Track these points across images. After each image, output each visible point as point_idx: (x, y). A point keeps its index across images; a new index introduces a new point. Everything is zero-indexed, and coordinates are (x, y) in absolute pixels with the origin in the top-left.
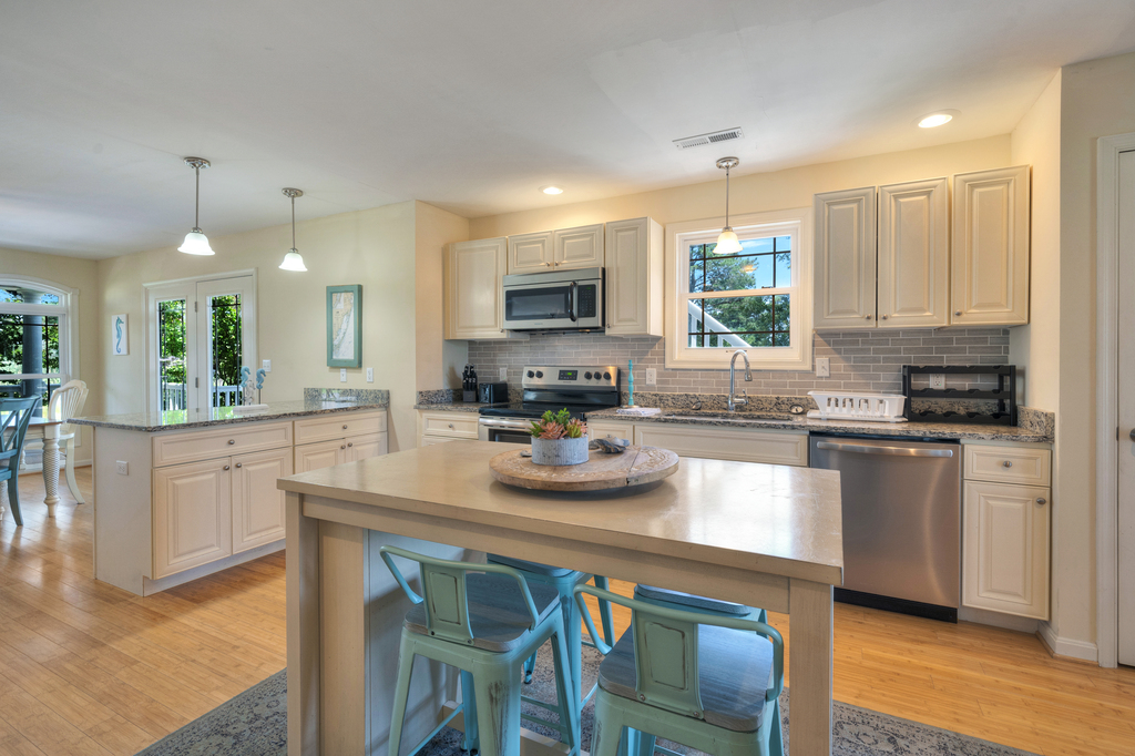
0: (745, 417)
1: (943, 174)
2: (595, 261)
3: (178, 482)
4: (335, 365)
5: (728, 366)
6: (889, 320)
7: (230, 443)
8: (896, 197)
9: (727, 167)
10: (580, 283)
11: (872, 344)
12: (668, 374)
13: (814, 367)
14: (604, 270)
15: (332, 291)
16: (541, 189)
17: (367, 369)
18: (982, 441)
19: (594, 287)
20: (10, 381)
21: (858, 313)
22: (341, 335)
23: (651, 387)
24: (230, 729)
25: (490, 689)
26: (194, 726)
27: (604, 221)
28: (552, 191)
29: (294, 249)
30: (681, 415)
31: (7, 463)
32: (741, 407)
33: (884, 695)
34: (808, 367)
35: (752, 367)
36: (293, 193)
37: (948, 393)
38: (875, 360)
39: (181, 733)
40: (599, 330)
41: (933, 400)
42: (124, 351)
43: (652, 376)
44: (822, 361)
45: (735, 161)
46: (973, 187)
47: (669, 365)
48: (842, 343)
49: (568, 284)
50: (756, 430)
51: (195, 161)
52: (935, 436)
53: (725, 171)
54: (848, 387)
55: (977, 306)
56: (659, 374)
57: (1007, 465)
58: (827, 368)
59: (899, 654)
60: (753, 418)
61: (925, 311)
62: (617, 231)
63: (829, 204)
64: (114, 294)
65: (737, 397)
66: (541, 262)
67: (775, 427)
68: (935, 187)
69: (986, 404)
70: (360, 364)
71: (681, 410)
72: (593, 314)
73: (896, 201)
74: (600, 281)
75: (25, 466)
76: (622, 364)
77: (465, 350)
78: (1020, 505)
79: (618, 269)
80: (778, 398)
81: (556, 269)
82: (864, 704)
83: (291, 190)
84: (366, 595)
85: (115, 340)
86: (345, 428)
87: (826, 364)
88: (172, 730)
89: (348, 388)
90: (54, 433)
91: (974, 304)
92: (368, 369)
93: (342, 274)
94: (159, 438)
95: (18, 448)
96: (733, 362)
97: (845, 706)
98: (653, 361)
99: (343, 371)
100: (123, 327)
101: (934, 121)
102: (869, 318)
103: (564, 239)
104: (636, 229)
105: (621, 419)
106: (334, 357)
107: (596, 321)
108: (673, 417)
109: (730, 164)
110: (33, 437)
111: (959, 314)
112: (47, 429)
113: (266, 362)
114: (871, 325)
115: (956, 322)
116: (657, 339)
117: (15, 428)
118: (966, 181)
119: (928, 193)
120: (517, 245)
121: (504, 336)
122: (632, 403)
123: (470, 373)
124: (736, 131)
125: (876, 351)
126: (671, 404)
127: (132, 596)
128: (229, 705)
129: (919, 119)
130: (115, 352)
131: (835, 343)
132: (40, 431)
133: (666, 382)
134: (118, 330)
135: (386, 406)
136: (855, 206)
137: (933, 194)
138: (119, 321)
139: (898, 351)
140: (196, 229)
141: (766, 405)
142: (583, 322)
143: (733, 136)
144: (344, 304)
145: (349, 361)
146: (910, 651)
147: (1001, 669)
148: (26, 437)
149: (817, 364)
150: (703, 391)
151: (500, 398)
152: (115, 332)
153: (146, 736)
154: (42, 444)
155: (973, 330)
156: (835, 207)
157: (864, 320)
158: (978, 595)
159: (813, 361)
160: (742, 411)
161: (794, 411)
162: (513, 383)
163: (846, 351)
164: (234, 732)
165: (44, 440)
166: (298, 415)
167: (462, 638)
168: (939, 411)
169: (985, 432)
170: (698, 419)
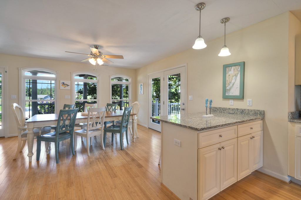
4: (226, 97)
15: (226, 66)
22: (231, 85)
29: (225, 46)
42: (142, 93)
64: (140, 78)
70: (242, 98)
85: (140, 90)
89: (236, 107)
92: (248, 100)
94: (202, 134)
100: (142, 87)
106: (227, 94)
113: (190, 97)
130: (140, 94)
132: (132, 116)
134: (141, 87)
135: (263, 119)
138: (141, 85)
140: (200, 36)
144: (234, 71)
145: (237, 96)
152: (140, 88)
154: (132, 120)
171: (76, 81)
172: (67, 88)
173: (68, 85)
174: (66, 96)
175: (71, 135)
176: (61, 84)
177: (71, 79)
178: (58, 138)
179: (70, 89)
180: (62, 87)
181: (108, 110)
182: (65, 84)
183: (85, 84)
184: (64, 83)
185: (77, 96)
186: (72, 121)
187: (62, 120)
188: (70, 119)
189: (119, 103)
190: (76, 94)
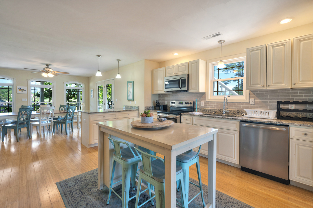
0: (227, 116)
1: (289, 38)
2: (186, 73)
3: (94, 125)
4: (129, 100)
5: (223, 101)
6: (270, 86)
7: (104, 117)
8: (273, 47)
9: (221, 43)
10: (182, 78)
11: (269, 94)
12: (207, 103)
13: (249, 101)
14: (188, 75)
15: (128, 82)
16: (173, 54)
17: (135, 101)
18: (296, 126)
19: (185, 79)
20: (76, 103)
21: (260, 84)
22: (130, 93)
23: (202, 107)
24: (94, 174)
25: (124, 168)
26: (88, 172)
27: (188, 61)
28: (176, 54)
29: (119, 73)
30: (209, 115)
31: (71, 119)
32: (227, 113)
33: (247, 198)
34: (248, 101)
35: (228, 101)
36: (119, 60)
37: (296, 110)
38: (270, 99)
39: (86, 173)
40: (187, 91)
41: (290, 113)
42: (93, 97)
43: (203, 103)
44: (252, 100)
45: (223, 41)
46: (300, 41)
47: (207, 100)
48: (259, 94)
49: (179, 79)
50: (224, 119)
51: (99, 56)
52: (280, 124)
53: (220, 44)
54: (261, 108)
55: (302, 81)
56: (205, 103)
57: (306, 135)
58: (254, 102)
59: (260, 189)
60: (230, 116)
61: (283, 83)
62: (192, 64)
63: (251, 51)
64: (91, 84)
65: (225, 110)
66: (173, 73)
67: (230, 119)
68: (286, 43)
69: (310, 114)
70: (133, 100)
71: (209, 113)
72: (185, 87)
73: (273, 48)
74: (187, 78)
75: (75, 121)
76: (195, 100)
77: (158, 96)
78: (311, 149)
79: (192, 74)
80: (238, 111)
81: (177, 75)
82: (239, 199)
83: (118, 60)
84: (110, 148)
85: (91, 95)
86: (128, 115)
87: (254, 101)
88: (85, 172)
89: (131, 105)
90: (79, 114)
91: (300, 81)
93: (130, 79)
94: (91, 115)
95: (73, 116)
96: (224, 100)
97: (232, 198)
98: (203, 99)
99: (130, 102)
100: (92, 91)
101: (286, 21)
102: (263, 86)
103: (179, 67)
104: (196, 63)
105: (189, 115)
106: (129, 98)
107: (186, 89)
108: (207, 115)
109: (222, 42)
110: (75, 114)
111: (294, 84)
112: (78, 113)
113: (116, 99)
114: (264, 88)
115: (293, 87)
116: (204, 93)
117: (72, 112)
118: (298, 40)
119: (284, 45)
120: (168, 69)
121: (165, 93)
122: (197, 111)
123: (157, 102)
124: (219, 33)
125: (270, 96)
126: (208, 112)
127: (86, 147)
128: (95, 170)
129: (280, 21)
130: (91, 97)
131: (256, 94)
133: (207, 105)
134: (92, 92)
135: (138, 110)
136: (259, 51)
137: (286, 45)
139: (278, 96)
140: (99, 71)
141: (234, 113)
142: (183, 89)
143: (219, 35)
144: (130, 85)
145: (131, 99)
146: (265, 190)
147: (295, 201)
148: (74, 114)
149: (251, 100)
150: (216, 108)
151: (165, 109)
153: (80, 172)
154: (77, 116)
155: (306, 89)
156: (253, 52)
157: (262, 87)
158: (294, 177)
159: (249, 99)
160: (227, 114)
161: (243, 115)
162: (168, 105)
163: (260, 96)
164: (94, 175)
165: (77, 115)
166: (118, 111)
167: (120, 157)
168: (292, 116)
169: (298, 123)
170: (209, 116)
171: (33, 87)
172: (24, 92)
173: (25, 90)
174: (22, 99)
175: (28, 125)
176: (18, 89)
177: (28, 85)
178: (18, 126)
179: (26, 93)
180: (19, 92)
181: (61, 110)
182: (22, 89)
183: (42, 90)
184: (20, 88)
185: (34, 99)
186: (28, 115)
187: (21, 115)
188: (27, 115)
189: (77, 105)
190: (33, 97)
